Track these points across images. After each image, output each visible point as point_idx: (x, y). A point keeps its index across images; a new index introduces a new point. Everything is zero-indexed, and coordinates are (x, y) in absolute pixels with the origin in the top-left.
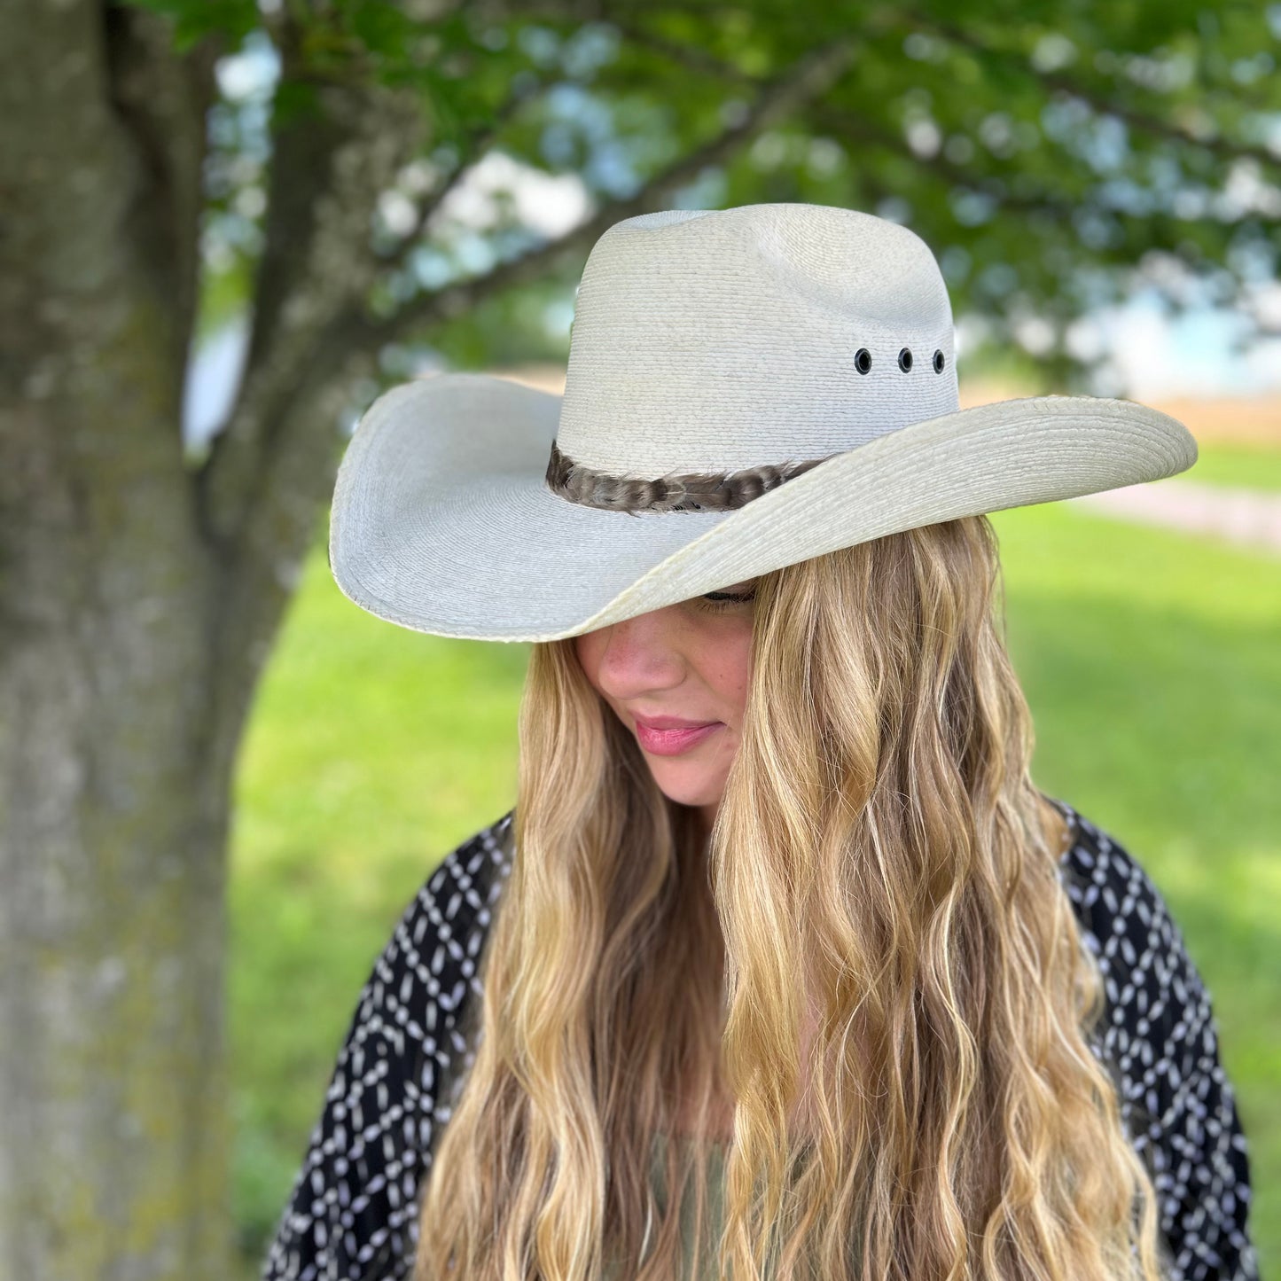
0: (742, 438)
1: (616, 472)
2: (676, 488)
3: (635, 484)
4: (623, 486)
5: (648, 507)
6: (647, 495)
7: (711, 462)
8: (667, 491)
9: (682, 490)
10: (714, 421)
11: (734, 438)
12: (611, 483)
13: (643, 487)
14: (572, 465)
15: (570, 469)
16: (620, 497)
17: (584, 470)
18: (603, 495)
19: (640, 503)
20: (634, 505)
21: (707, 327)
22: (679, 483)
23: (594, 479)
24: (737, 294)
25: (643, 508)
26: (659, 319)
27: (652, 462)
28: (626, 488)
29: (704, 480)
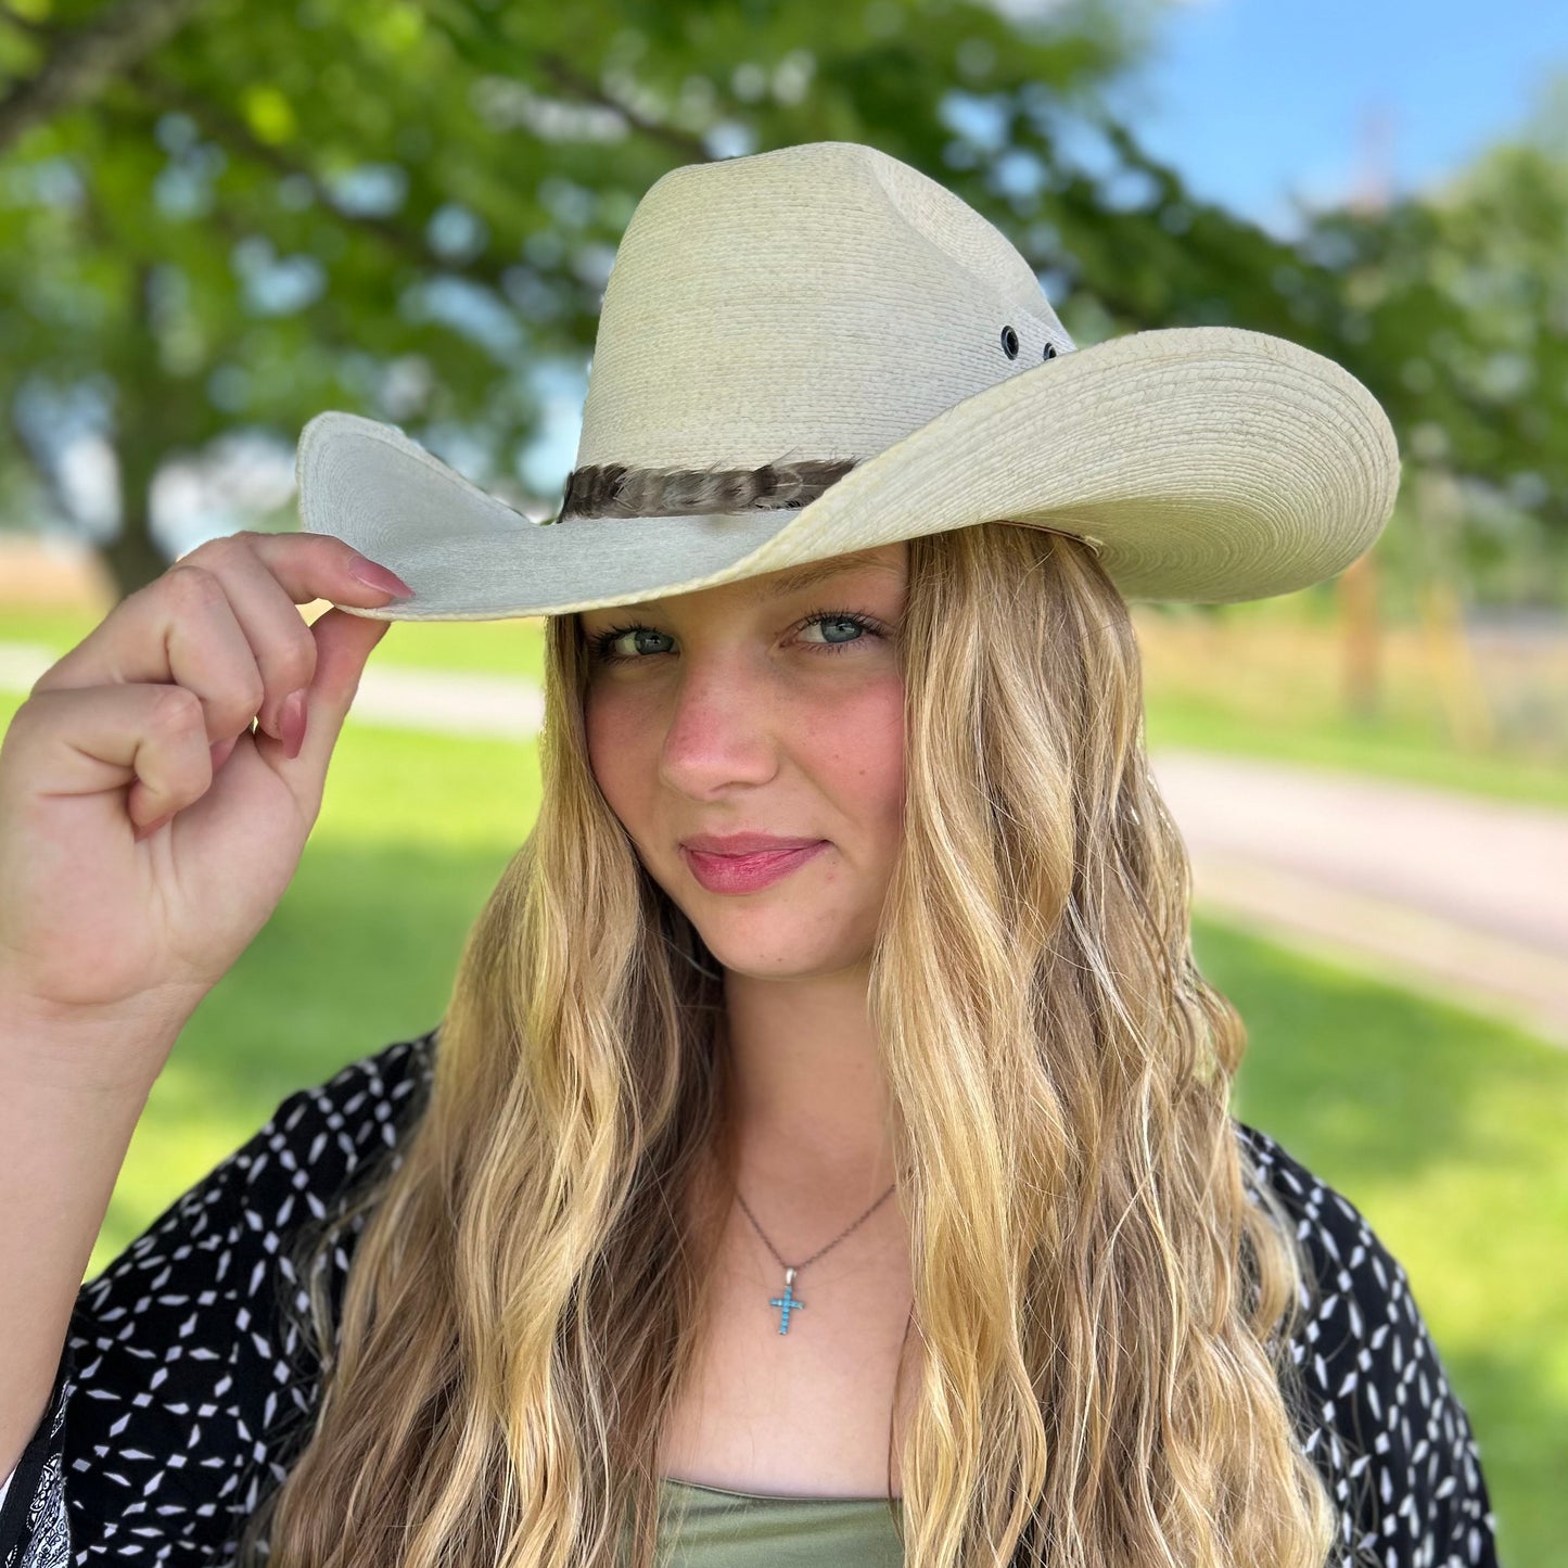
0: (873, 416)
1: (698, 464)
2: (788, 478)
3: (730, 476)
4: (710, 481)
5: (752, 505)
6: (747, 490)
7: (833, 446)
8: (776, 483)
9: (797, 480)
10: (837, 393)
11: (862, 415)
12: (691, 480)
13: (742, 479)
14: (623, 470)
15: (622, 476)
16: (707, 494)
17: (645, 473)
18: (679, 498)
19: (738, 500)
20: (729, 503)
21: (824, 272)
22: (792, 472)
23: (665, 481)
24: (861, 234)
25: (743, 507)
26: (757, 264)
27: (751, 447)
28: (715, 483)
29: (825, 469)
